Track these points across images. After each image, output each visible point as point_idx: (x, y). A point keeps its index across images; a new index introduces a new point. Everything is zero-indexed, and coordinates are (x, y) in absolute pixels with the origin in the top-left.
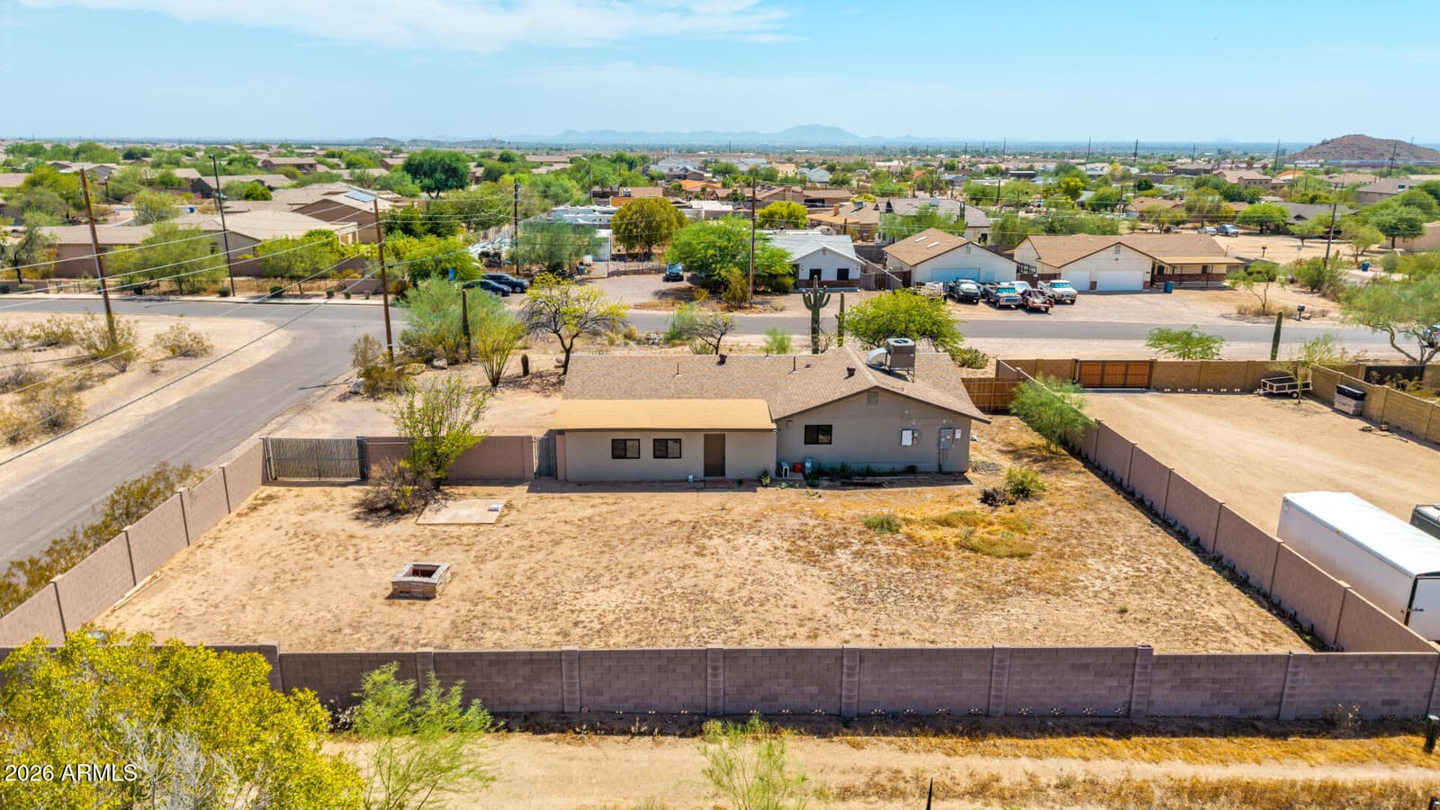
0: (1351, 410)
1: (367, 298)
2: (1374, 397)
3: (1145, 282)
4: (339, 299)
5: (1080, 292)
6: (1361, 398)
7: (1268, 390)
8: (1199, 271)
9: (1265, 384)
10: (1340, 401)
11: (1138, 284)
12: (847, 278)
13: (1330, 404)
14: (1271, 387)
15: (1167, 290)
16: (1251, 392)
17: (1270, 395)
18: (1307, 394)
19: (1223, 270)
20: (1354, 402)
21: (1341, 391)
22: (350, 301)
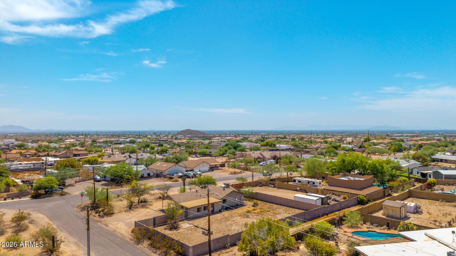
0: (273, 187)
1: (20, 198)
2: (276, 184)
3: (209, 169)
4: (9, 201)
5: (202, 172)
6: (274, 184)
7: (259, 185)
8: (215, 166)
9: (258, 185)
10: (270, 185)
11: (208, 170)
12: (150, 175)
13: (269, 186)
14: (260, 185)
15: (213, 171)
16: (256, 186)
17: (260, 186)
18: (265, 186)
19: (218, 165)
20: (273, 185)
21: (270, 184)
22: (14, 200)
